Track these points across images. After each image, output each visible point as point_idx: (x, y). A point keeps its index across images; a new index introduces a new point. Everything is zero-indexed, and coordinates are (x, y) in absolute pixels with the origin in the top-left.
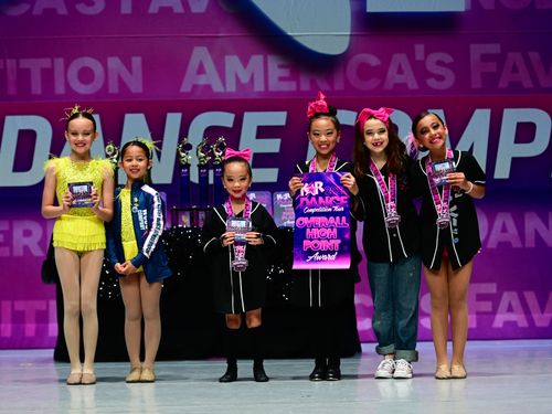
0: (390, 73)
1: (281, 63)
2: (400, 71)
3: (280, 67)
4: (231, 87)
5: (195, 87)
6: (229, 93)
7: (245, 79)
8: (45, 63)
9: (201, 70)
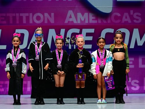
0: (123, 18)
1: (93, 15)
2: (126, 18)
3: (93, 16)
4: (79, 22)
5: (69, 22)
6: (79, 23)
7: (83, 20)
8: (27, 14)
9: (70, 17)
